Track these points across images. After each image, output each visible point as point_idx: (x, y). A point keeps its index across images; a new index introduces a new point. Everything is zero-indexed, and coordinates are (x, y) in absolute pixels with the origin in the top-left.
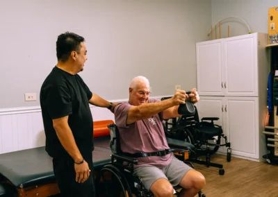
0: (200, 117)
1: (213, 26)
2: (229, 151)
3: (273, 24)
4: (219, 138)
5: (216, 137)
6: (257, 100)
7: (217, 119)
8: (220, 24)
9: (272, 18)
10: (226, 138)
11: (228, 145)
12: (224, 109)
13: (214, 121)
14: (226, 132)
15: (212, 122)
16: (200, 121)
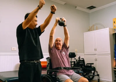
0: (86, 64)
1: (91, 27)
2: (99, 78)
3: (115, 24)
4: (94, 72)
5: (93, 71)
6: (110, 55)
7: (93, 64)
8: (93, 26)
9: (114, 22)
10: (97, 72)
11: (98, 75)
12: (96, 60)
13: (92, 65)
14: (97, 70)
15: (91, 66)
16: (86, 65)
